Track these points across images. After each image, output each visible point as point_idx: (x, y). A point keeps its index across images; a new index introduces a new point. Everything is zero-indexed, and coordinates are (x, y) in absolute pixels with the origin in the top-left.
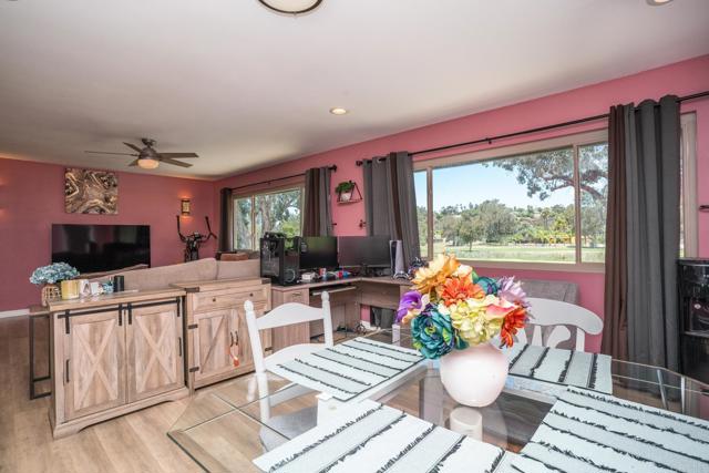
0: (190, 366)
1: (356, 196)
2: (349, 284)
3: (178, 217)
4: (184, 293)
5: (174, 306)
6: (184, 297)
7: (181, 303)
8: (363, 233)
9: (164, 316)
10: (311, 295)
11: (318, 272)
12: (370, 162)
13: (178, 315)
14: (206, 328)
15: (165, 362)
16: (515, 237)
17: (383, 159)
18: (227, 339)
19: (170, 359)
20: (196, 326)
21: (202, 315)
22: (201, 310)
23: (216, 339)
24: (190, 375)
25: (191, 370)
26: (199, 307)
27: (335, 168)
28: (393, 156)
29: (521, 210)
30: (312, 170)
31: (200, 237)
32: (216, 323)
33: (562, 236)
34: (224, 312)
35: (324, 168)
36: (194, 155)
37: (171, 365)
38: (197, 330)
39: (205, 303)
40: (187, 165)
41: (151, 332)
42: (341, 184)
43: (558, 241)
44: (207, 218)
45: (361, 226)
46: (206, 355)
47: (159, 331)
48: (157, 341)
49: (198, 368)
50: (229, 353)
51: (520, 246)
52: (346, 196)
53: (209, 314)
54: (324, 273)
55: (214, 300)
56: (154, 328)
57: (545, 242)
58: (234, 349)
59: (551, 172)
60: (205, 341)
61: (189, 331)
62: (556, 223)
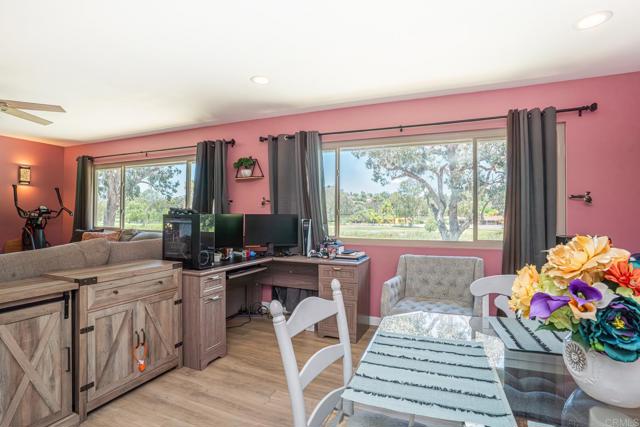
0: (81, 384)
1: (258, 173)
2: (259, 266)
3: (15, 187)
4: (75, 286)
5: (60, 305)
6: (74, 292)
7: (69, 300)
8: (267, 210)
9: (43, 321)
10: (227, 278)
11: (224, 253)
12: (275, 139)
13: (66, 317)
14: (104, 330)
15: (43, 386)
16: (353, 217)
17: (291, 138)
18: (132, 339)
19: (52, 379)
20: (92, 328)
21: (100, 313)
22: (98, 306)
23: (117, 341)
24: (81, 395)
25: (82, 390)
26: (96, 303)
27: (233, 143)
28: (304, 135)
29: (356, 195)
30: (206, 143)
31: (48, 212)
32: (117, 322)
33: (389, 217)
34: (128, 307)
35: (221, 143)
36: (59, 109)
37: (53, 387)
38: (92, 334)
39: (104, 297)
40: (45, 122)
41: (22, 346)
42: (240, 160)
43: (385, 221)
44: (57, 190)
45: (263, 204)
46: (103, 364)
47: (35, 344)
48: (32, 357)
49: (92, 384)
50: (133, 358)
51: (356, 225)
52: (246, 173)
53: (109, 311)
54: (231, 253)
55: (116, 292)
56: (27, 340)
57: (375, 222)
58: (140, 351)
59: (393, 164)
60: (103, 346)
61: (82, 337)
62: (383, 206)
